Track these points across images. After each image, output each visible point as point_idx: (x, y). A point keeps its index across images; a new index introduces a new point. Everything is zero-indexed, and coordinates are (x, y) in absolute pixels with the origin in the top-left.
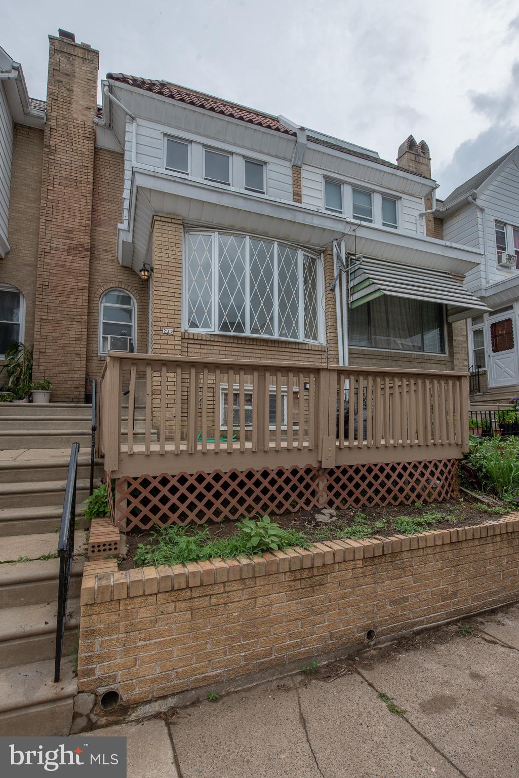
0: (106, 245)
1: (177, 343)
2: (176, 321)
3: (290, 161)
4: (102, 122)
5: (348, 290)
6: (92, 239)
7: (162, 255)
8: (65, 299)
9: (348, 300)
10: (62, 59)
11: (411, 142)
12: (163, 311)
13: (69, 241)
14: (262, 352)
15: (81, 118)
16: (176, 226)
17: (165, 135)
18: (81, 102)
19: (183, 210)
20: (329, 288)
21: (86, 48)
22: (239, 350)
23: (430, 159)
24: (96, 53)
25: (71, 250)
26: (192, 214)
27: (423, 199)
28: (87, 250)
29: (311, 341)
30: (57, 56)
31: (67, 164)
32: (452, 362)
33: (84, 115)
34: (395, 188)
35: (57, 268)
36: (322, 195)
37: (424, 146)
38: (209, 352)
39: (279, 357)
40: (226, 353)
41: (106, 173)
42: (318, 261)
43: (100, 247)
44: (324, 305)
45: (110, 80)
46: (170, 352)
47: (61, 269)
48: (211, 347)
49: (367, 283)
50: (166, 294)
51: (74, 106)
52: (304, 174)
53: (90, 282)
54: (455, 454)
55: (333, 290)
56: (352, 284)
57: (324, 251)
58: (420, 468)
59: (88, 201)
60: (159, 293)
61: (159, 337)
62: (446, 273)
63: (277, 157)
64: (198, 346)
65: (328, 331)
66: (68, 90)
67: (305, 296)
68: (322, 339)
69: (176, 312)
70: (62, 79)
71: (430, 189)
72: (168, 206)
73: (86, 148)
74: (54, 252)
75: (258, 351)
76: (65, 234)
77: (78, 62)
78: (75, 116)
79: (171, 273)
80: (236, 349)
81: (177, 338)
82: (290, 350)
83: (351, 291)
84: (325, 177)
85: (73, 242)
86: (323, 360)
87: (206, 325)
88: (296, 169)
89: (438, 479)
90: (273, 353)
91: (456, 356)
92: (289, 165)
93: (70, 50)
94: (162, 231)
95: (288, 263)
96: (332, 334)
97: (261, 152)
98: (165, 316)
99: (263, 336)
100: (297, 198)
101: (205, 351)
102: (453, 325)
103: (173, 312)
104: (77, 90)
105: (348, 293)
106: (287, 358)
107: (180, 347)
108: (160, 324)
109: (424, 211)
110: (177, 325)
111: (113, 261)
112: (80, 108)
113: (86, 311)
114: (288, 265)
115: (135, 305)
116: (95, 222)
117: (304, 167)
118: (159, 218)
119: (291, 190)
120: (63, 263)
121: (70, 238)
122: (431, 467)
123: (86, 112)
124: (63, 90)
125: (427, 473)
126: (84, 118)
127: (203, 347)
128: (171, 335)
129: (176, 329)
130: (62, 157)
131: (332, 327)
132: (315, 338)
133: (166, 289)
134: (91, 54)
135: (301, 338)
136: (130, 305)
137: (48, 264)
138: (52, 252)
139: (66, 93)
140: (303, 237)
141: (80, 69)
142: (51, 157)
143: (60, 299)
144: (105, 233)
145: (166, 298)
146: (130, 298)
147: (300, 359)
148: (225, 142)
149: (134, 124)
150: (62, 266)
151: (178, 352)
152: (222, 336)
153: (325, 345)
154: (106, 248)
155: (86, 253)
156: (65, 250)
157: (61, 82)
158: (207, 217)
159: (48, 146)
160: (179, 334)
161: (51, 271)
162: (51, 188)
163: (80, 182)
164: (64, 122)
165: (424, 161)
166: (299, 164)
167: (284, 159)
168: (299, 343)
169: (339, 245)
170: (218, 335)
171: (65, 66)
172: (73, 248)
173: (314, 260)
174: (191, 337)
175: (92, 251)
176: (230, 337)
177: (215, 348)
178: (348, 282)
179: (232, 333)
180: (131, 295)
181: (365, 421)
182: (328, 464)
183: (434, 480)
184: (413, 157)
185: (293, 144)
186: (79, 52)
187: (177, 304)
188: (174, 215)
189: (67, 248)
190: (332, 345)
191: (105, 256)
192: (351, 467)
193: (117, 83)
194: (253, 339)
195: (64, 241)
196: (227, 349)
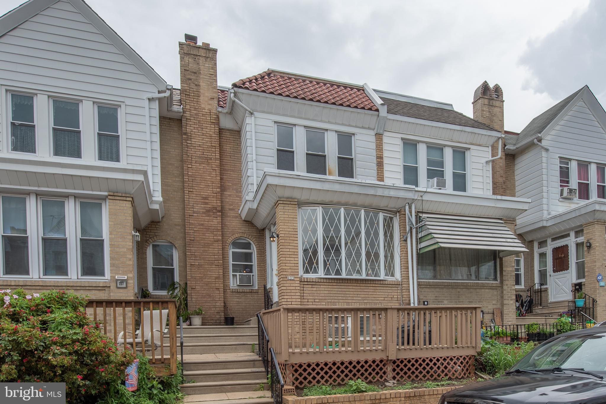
0: (231, 205)
1: (297, 285)
2: (296, 271)
3: (374, 129)
4: (225, 110)
5: (417, 239)
6: (222, 202)
7: (285, 227)
8: (206, 249)
9: (417, 247)
10: (190, 60)
11: (485, 87)
12: (287, 265)
13: (206, 206)
14: (354, 287)
15: (207, 107)
16: (293, 206)
17: (275, 122)
18: (207, 94)
19: (297, 195)
20: (402, 239)
21: (206, 47)
22: (338, 287)
23: (503, 101)
24: (215, 51)
25: (208, 212)
26: (304, 197)
27: (490, 148)
28: (219, 211)
29: (389, 278)
30: (186, 59)
31: (200, 145)
32: (502, 287)
33: (209, 104)
34: (464, 141)
35: (199, 227)
36: (400, 155)
37: (497, 89)
38: (317, 289)
39: (366, 290)
40: (329, 289)
41: (228, 148)
42: (395, 219)
43: (227, 207)
44: (399, 250)
45: (235, 89)
46: (292, 291)
47: (201, 227)
48: (319, 286)
49: (429, 237)
50: (288, 253)
51: (201, 98)
52: (385, 140)
53: (223, 235)
54: (472, 352)
55: (406, 240)
56: (420, 236)
57: (400, 212)
58: (448, 360)
59: (217, 173)
60: (284, 253)
61: (285, 282)
62: (499, 219)
63: (363, 128)
64: (311, 286)
65: (402, 270)
66: (196, 85)
67: (385, 246)
68: (398, 276)
69: (296, 265)
70: (192, 77)
71: (496, 139)
72: (287, 193)
73: (212, 130)
74: (196, 215)
75: (352, 287)
76: (202, 201)
77: (201, 60)
78: (203, 106)
79: (291, 238)
80: (336, 287)
81: (296, 282)
82: (374, 285)
83: (419, 240)
84: (402, 139)
85: (209, 206)
86: (399, 291)
87: (316, 272)
88: (379, 136)
89: (459, 366)
90: (362, 288)
91: (505, 283)
92: (373, 133)
93: (195, 52)
94: (284, 211)
95: (372, 223)
96: (405, 273)
97: (350, 126)
98: (289, 268)
99: (355, 276)
100: (379, 160)
101: (315, 289)
102: (504, 259)
103: (293, 265)
104: (203, 84)
105: (417, 242)
106: (372, 291)
107: (299, 288)
108: (285, 273)
109: (491, 159)
110: (296, 273)
111: (236, 217)
112: (206, 99)
113: (221, 257)
114: (372, 224)
115: (254, 250)
116: (223, 188)
117: (386, 134)
118: (282, 202)
119: (375, 154)
120: (202, 222)
121: (206, 203)
122: (455, 360)
123: (210, 102)
124: (193, 86)
125: (452, 363)
126: (210, 107)
127: (313, 286)
128: (293, 280)
129: (296, 276)
130: (196, 141)
131: (405, 267)
132: (393, 275)
133: (288, 250)
134: (211, 52)
135: (382, 276)
136: (250, 249)
137: (192, 224)
138: (195, 215)
139: (195, 89)
140: (383, 204)
141: (204, 66)
142: (188, 142)
143: (202, 249)
144: (230, 195)
145: (288, 256)
146: (250, 244)
147: (381, 291)
148: (321, 121)
149: (253, 118)
150: (202, 225)
151: (297, 291)
152: (326, 278)
153: (400, 280)
154: (231, 207)
155: (218, 214)
156: (204, 213)
157: (190, 79)
158: (313, 197)
159: (186, 134)
160: (298, 279)
161: (195, 229)
162: (190, 166)
163: (211, 159)
164: (195, 112)
165: (497, 103)
166: (381, 132)
167: (369, 128)
168: (380, 280)
169: (410, 208)
170: (323, 278)
171: (192, 66)
172: (208, 211)
173: (391, 219)
174: (306, 280)
175: (222, 211)
176: (332, 279)
177: (322, 286)
178: (417, 233)
179: (333, 276)
180: (251, 242)
181: (425, 333)
182: (393, 357)
183: (457, 367)
184: (486, 102)
185: (376, 117)
186: (202, 53)
187: (296, 259)
188: (291, 198)
189: (204, 211)
190: (405, 280)
191: (232, 214)
192: (406, 359)
193: (240, 90)
194: (348, 279)
195: (202, 206)
196: (330, 287)
